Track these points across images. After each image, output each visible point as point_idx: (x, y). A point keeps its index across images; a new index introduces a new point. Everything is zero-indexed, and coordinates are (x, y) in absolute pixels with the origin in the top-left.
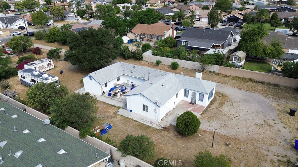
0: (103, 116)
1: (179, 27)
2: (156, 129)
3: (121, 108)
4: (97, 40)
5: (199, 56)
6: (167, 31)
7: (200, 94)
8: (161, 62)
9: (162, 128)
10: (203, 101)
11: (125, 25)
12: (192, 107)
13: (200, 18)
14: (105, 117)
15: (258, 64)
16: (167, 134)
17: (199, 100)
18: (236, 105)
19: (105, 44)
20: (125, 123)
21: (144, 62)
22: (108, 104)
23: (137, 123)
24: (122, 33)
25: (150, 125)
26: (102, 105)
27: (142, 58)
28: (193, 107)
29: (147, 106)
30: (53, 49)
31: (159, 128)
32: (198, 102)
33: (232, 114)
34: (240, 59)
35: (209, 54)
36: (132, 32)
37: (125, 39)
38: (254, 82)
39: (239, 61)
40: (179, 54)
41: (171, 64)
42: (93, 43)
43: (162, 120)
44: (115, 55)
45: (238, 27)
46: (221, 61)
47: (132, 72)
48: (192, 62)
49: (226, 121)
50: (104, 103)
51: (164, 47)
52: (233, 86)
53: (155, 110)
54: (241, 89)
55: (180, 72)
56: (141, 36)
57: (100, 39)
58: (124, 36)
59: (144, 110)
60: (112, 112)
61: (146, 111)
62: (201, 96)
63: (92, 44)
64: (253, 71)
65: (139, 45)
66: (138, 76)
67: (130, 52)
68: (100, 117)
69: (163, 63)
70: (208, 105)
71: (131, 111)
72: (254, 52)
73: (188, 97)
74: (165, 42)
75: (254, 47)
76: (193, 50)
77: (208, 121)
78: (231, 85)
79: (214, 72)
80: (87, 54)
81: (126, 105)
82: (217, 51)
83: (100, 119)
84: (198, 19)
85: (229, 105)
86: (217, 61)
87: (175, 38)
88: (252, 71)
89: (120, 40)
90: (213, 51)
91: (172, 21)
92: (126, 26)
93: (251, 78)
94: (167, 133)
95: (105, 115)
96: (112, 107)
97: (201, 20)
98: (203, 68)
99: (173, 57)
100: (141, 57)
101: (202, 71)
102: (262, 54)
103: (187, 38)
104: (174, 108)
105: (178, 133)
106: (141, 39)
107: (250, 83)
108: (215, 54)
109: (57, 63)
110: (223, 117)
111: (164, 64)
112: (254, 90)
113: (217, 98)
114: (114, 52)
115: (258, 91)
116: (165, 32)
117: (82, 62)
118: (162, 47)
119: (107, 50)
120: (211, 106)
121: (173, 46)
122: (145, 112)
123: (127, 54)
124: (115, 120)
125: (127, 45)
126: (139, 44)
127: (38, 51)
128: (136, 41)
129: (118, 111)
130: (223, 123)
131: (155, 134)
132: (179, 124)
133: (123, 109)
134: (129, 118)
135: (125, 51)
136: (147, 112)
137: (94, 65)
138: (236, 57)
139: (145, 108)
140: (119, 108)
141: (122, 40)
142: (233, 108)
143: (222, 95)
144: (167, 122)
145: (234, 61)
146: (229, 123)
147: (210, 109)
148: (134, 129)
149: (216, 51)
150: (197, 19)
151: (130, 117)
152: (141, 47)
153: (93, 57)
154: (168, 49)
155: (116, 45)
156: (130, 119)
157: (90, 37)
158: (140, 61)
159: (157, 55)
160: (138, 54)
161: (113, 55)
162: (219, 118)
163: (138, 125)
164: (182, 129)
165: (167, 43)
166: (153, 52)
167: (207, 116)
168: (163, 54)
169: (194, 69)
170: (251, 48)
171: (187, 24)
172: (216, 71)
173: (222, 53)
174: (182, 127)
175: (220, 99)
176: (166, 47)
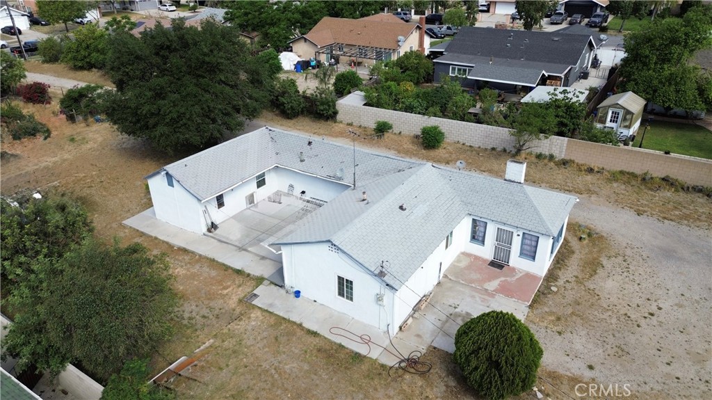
0: (205, 312)
1: (435, 27)
2: (383, 366)
3: (266, 282)
4: (198, 59)
5: (503, 108)
6: (407, 35)
7: (526, 236)
8: (390, 127)
9: (402, 361)
10: (534, 258)
11: (289, 20)
12: (496, 277)
13: (488, 5)
14: (211, 317)
15: (679, 133)
16: (421, 387)
17: (522, 254)
18: (641, 271)
19: (221, 71)
20: (276, 339)
21: (341, 125)
22: (224, 265)
23: (316, 340)
24: (278, 43)
25: (362, 350)
26: (206, 269)
27: (336, 113)
28: (503, 279)
29: (351, 282)
30: (79, 87)
31: (391, 362)
32: (516, 260)
33: (635, 306)
34: (628, 117)
35: (535, 101)
36: (306, 40)
37: (288, 60)
38: (680, 189)
39: (627, 124)
40: (444, 101)
41: (420, 134)
42: (184, 69)
43: (400, 328)
44: (255, 104)
45: (595, 27)
46: (573, 124)
47: (302, 161)
48: (483, 125)
49: (619, 332)
50: (212, 262)
51: (398, 82)
52: (616, 201)
53: (379, 298)
54: (645, 212)
55: (447, 155)
56: (332, 52)
57: (205, 55)
58: (285, 51)
59: (341, 293)
60: (235, 294)
61: (347, 298)
62: (528, 242)
63: (181, 72)
64: (672, 155)
65: (327, 77)
66: (323, 173)
67: (299, 96)
68: (194, 314)
69: (396, 130)
70: (549, 270)
71: (297, 294)
72: (673, 96)
73: (483, 242)
74: (401, 68)
75: (671, 79)
76: (486, 91)
77: (560, 333)
78: (609, 197)
79: (551, 157)
80: (166, 101)
81: (280, 272)
82: (561, 93)
83: (193, 325)
84: (485, 8)
85: (619, 270)
86: (562, 124)
87: (428, 56)
88: (667, 153)
89: (271, 62)
90: (548, 93)
91: (415, 14)
92: (293, 23)
93: (671, 176)
94: (420, 383)
95: (211, 309)
96: (235, 275)
97: (491, 10)
98: (518, 145)
99: (426, 110)
100: (330, 112)
101: (513, 152)
102: (696, 103)
103: (465, 56)
104: (439, 283)
105: (459, 383)
106: (333, 60)
107: (668, 194)
108: (554, 101)
109: (87, 129)
110: (606, 316)
111: (400, 133)
112: (686, 217)
113: (574, 243)
114: (250, 97)
115: (701, 221)
116: (401, 38)
117: (151, 126)
118: (392, 83)
119: (228, 88)
120: (560, 273)
121: (424, 78)
122: (345, 299)
123: (291, 102)
124: (242, 330)
125: (292, 77)
126: (325, 74)
127: (38, 94)
128: (319, 65)
129: (255, 292)
130: (611, 339)
131: (378, 387)
132: (467, 357)
133: (273, 286)
134: (289, 321)
135: (284, 93)
136: (351, 299)
137: (187, 136)
138: (616, 110)
139: (345, 287)
140: (260, 280)
141: (279, 60)
142: (634, 281)
143: (589, 235)
144: (418, 336)
145: (608, 124)
146: (632, 339)
147: (557, 283)
148: (306, 367)
149: (557, 92)
150: (481, 8)
151: (295, 318)
152: (332, 81)
153: (183, 110)
154: (409, 87)
155: (258, 74)
156: (294, 323)
157: (175, 50)
158: (329, 122)
159: (378, 105)
160: (322, 104)
161: (246, 106)
162: (592, 321)
163: (319, 350)
164: (477, 375)
165: (408, 69)
166: (366, 97)
167: (551, 313)
168: (397, 101)
169: (489, 147)
170: (661, 82)
171: (457, 20)
172: (557, 155)
173: (575, 99)
174: (476, 368)
175: (583, 247)
176: (403, 80)
